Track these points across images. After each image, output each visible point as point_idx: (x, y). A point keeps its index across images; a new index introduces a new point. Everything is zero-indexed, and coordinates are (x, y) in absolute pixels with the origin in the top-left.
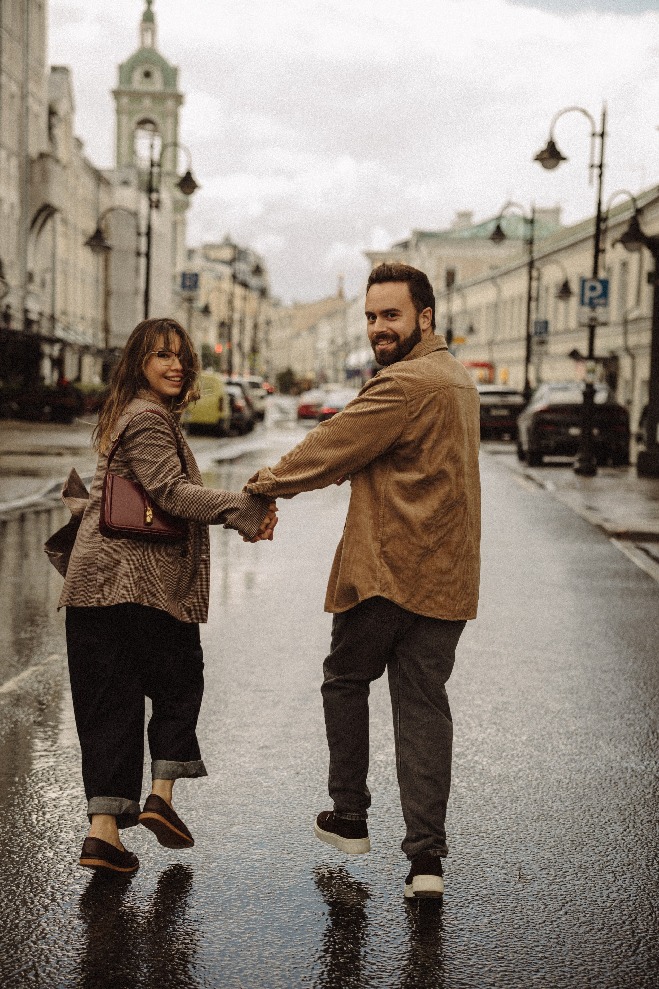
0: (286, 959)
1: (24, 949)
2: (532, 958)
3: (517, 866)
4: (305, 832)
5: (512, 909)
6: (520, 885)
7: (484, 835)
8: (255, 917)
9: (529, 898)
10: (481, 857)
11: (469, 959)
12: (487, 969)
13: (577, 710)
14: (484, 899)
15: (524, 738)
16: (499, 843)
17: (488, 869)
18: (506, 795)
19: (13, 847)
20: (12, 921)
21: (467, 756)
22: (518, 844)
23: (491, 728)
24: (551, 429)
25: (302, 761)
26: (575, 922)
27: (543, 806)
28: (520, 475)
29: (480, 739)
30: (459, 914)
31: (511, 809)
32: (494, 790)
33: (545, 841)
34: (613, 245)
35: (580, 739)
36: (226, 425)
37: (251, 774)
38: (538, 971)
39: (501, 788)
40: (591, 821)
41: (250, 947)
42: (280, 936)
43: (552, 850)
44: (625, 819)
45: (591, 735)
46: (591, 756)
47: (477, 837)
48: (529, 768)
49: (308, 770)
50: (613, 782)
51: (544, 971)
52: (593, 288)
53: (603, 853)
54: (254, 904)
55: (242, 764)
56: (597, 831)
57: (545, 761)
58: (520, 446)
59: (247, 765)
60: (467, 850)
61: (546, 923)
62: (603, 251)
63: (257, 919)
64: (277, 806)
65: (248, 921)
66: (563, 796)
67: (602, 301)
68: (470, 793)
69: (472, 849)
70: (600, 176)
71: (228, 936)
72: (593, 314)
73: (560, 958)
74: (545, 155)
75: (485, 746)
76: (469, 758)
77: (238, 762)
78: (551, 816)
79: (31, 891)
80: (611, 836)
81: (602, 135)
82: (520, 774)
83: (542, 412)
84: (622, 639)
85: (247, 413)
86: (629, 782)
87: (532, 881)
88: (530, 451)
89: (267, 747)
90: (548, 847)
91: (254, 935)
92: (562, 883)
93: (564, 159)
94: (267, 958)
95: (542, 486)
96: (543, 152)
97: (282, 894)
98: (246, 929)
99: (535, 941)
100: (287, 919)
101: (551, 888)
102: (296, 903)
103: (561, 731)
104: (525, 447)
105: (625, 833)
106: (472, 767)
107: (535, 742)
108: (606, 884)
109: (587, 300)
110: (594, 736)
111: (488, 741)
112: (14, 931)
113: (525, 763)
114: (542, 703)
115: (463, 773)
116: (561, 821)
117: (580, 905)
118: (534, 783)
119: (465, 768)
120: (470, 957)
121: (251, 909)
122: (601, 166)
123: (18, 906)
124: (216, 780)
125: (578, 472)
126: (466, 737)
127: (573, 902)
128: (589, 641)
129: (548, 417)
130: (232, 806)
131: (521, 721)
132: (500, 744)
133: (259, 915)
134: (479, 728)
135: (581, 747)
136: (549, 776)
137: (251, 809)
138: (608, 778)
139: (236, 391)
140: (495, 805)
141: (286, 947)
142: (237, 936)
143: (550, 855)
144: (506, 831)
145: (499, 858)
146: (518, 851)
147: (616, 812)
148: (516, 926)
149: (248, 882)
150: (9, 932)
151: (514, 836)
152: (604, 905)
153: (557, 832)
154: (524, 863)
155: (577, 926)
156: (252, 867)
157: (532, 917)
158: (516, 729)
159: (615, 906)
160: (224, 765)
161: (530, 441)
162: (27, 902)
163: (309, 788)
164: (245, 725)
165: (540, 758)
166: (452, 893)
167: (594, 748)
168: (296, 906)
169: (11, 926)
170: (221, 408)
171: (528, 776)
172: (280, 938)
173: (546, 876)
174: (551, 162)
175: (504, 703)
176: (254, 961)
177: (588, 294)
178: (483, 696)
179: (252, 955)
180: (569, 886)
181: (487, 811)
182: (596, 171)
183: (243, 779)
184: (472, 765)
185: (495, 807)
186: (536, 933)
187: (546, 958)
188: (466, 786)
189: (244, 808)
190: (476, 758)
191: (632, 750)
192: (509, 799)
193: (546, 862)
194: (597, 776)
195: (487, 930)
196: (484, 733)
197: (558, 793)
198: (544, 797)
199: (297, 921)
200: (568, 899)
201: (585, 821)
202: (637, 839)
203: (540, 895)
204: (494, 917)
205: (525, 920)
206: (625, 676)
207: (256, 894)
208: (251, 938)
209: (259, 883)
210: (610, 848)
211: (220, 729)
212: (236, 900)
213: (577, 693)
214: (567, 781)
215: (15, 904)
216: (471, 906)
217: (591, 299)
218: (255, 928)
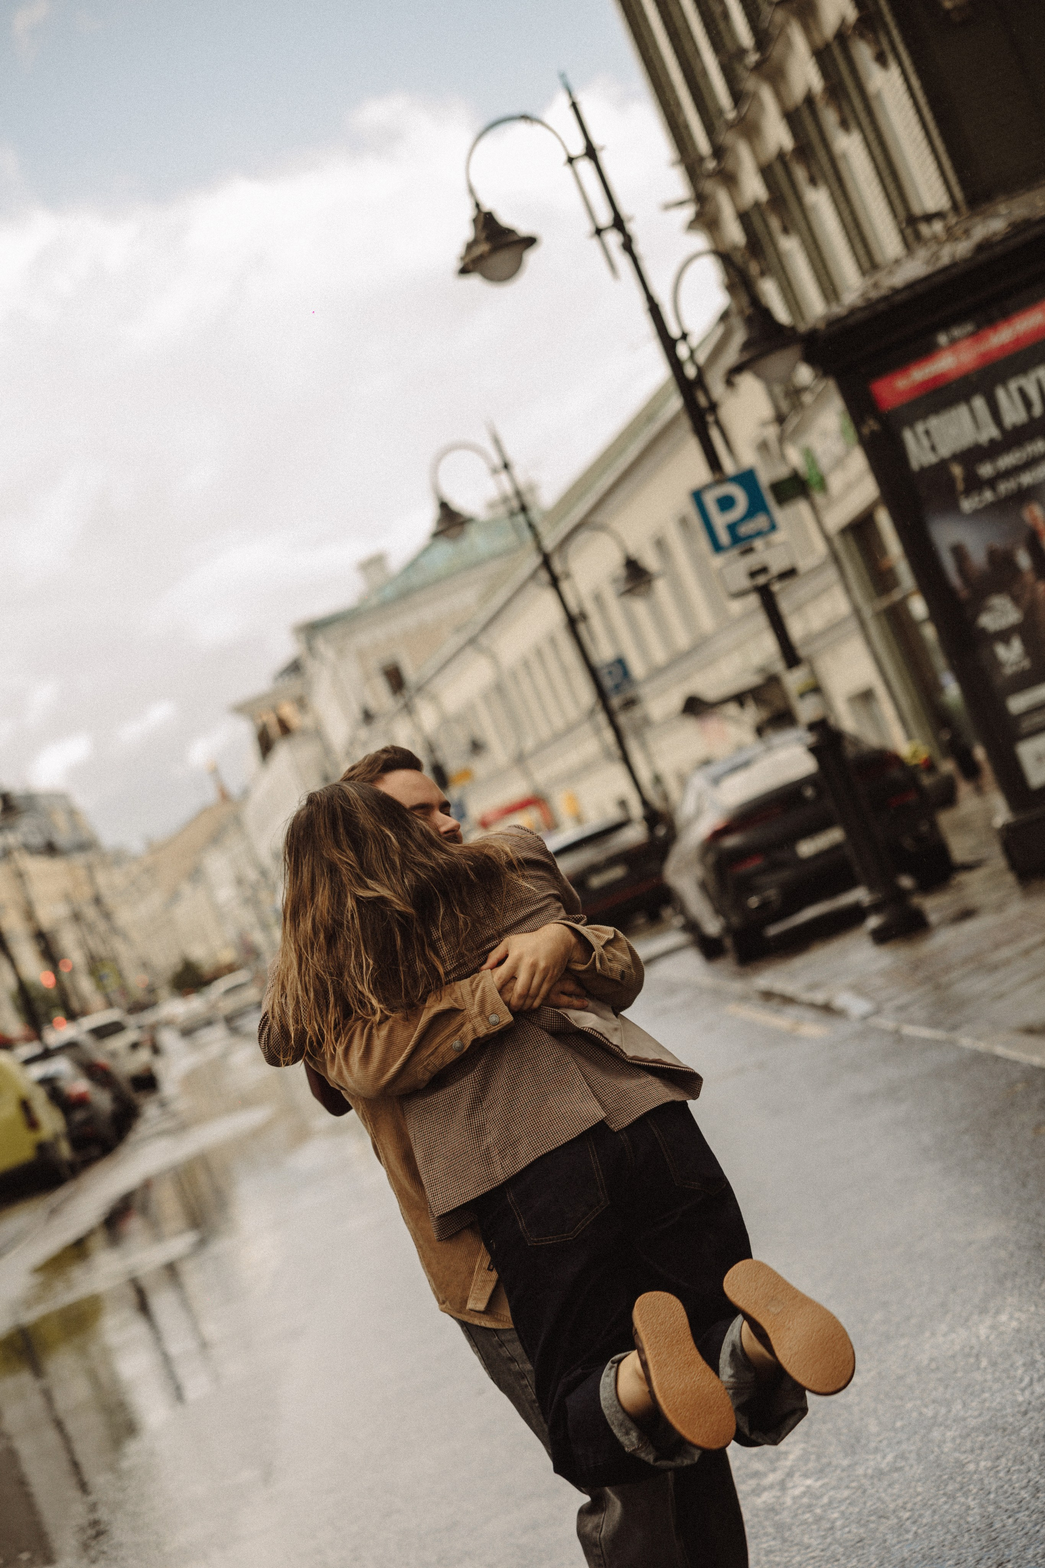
24: (753, 865)
28: (744, 998)
34: (729, 382)
36: (65, 1150)
52: (726, 503)
58: (692, 927)
62: (713, 407)
67: (760, 522)
70: (628, 245)
72: (752, 561)
74: (484, 248)
81: (590, 153)
83: (718, 835)
85: (103, 1100)
88: (728, 929)
93: (530, 241)
95: (827, 1009)
96: (470, 246)
104: (712, 926)
109: (724, 537)
122: (619, 223)
125: (881, 937)
129: (731, 842)
139: (61, 1066)
161: (719, 911)
170: (32, 1123)
174: (502, 259)
177: (720, 521)
182: (613, 239)
217: (732, 528)
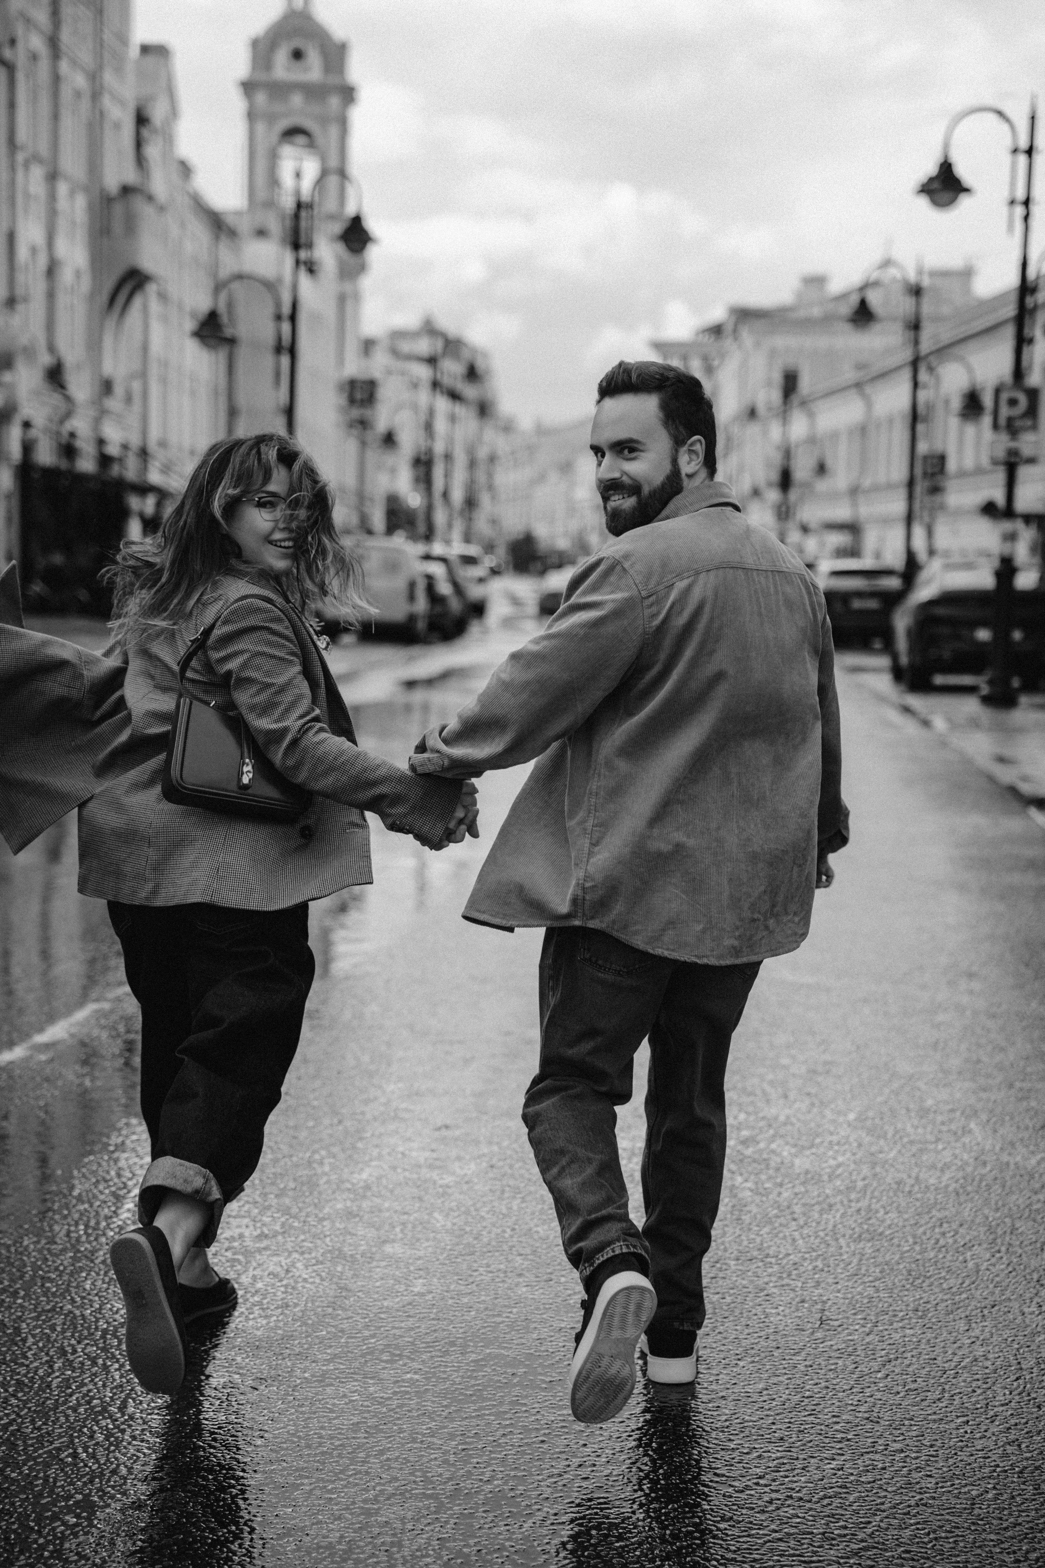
0: (452, 1436)
1: (58, 1419)
2: (827, 1441)
3: (819, 1306)
4: (497, 1254)
5: (803, 1369)
6: (819, 1335)
7: (773, 1260)
8: (409, 1376)
9: (833, 1354)
10: (765, 1292)
11: (730, 1440)
12: (756, 1454)
13: (940, 1075)
14: (763, 1355)
15: (851, 1116)
16: (795, 1272)
17: (774, 1311)
18: (813, 1202)
19: (49, 1272)
20: (41, 1378)
21: (758, 1143)
22: (824, 1275)
23: (802, 1101)
24: (945, 630)
25: (500, 1148)
26: (900, 1388)
27: (870, 1219)
28: (893, 705)
29: (782, 1118)
30: (721, 1376)
31: (818, 1223)
32: (796, 1194)
33: (867, 1270)
35: (939, 1118)
36: (421, 625)
37: (420, 1166)
38: (834, 1459)
39: (807, 1191)
40: (942, 1242)
41: (399, 1419)
42: (445, 1403)
43: (877, 1284)
44: (995, 1239)
45: (958, 1113)
46: (953, 1144)
47: (760, 1264)
48: (855, 1163)
49: (508, 1161)
50: (984, 1183)
51: (843, 1458)
52: (1013, 402)
53: (954, 1290)
54: (409, 1358)
55: (407, 1152)
56: (949, 1257)
57: (881, 1152)
58: (895, 657)
59: (414, 1154)
60: (744, 1282)
61: (854, 1390)
62: (1031, 341)
63: (411, 1379)
64: (456, 1214)
65: (398, 1381)
66: (903, 1204)
67: (1029, 423)
68: (757, 1199)
69: (752, 1282)
70: (1026, 218)
71: (366, 1403)
72: (1013, 444)
73: (870, 1440)
74: (936, 185)
75: (789, 1127)
76: (762, 1145)
77: (401, 1149)
78: (881, 1234)
79: (73, 1336)
80: (970, 1264)
81: (1030, 152)
82: (839, 1171)
83: (931, 603)
84: (1027, 965)
85: (455, 606)
86: (1008, 1184)
87: (840, 1329)
88: (912, 666)
89: (447, 1127)
90: (871, 1279)
91: (406, 1401)
92: (886, 1333)
93: (967, 190)
94: (424, 1435)
95: (926, 723)
96: (931, 180)
97: (452, 1344)
98: (395, 1393)
99: (834, 1416)
100: (458, 1380)
101: (868, 1339)
102: (473, 1357)
103: (912, 1106)
104: (904, 660)
105: (993, 1260)
106: (765, 1160)
107: (869, 1123)
108: (954, 1334)
109: (1002, 421)
110: (962, 1113)
111: (794, 1120)
112: (44, 1392)
113: (848, 1155)
114: (886, 1064)
115: (750, 1169)
116: (896, 1241)
117: (909, 1365)
118: (860, 1184)
119: (755, 1161)
120: (732, 1437)
121: (405, 1365)
122: (1027, 203)
123: (52, 1357)
124: (364, 1176)
125: (987, 700)
126: (761, 1115)
127: (899, 1361)
128: (974, 969)
129: (941, 611)
130: (387, 1214)
131: (851, 1090)
132: (813, 1125)
133: (415, 1373)
134: (782, 1101)
135: (940, 1132)
136: (884, 1174)
137: (416, 1219)
138: (977, 1178)
139: (437, 570)
140: (796, 1216)
141: (452, 1420)
142: (380, 1403)
143: (871, 1291)
144: (807, 1256)
145: (792, 1295)
146: (823, 1285)
147: (982, 1229)
148: (808, 1394)
149: (403, 1325)
150: (36, 1394)
151: (819, 1264)
152: (946, 1365)
153: (887, 1258)
154: (830, 1303)
155: (902, 1394)
156: (410, 1304)
157: (834, 1382)
158: (840, 1102)
159: (965, 1367)
160: (380, 1154)
161: (911, 651)
162: (67, 1352)
163: (507, 1189)
164: (417, 1094)
165: (874, 1149)
166: (714, 1345)
167: (960, 1132)
168: (472, 1361)
169: (40, 1385)
170: (412, 597)
171: (851, 1174)
172: (446, 1406)
173: (862, 1322)
174: (946, 196)
175: (826, 1063)
176: (403, 1439)
177: (1005, 412)
178: (793, 1052)
179: (401, 1431)
180: (895, 1336)
181: (781, 1225)
182: (1019, 211)
183: (407, 1174)
184: (765, 1156)
185: (795, 1220)
186: (838, 1404)
187: (848, 1440)
188: (753, 1187)
189: (405, 1217)
190: (773, 1146)
191: (1020, 1136)
192: (817, 1208)
193: (866, 1301)
194: (961, 1174)
195: (762, 1399)
196: (790, 1107)
197: (895, 1199)
198: (873, 1206)
199: (473, 1382)
200: (892, 1356)
201: (933, 1241)
202: (1010, 1269)
203: (850, 1349)
204: (775, 1380)
205: (823, 1384)
206: (1024, 1023)
207: (413, 1344)
208: (400, 1406)
209: (419, 1327)
210: (967, 1282)
211: (376, 1098)
212: (382, 1352)
213: (944, 1049)
214: (912, 1181)
215: (47, 1354)
216: (741, 1363)
217: (1010, 420)
218: (407, 1393)
